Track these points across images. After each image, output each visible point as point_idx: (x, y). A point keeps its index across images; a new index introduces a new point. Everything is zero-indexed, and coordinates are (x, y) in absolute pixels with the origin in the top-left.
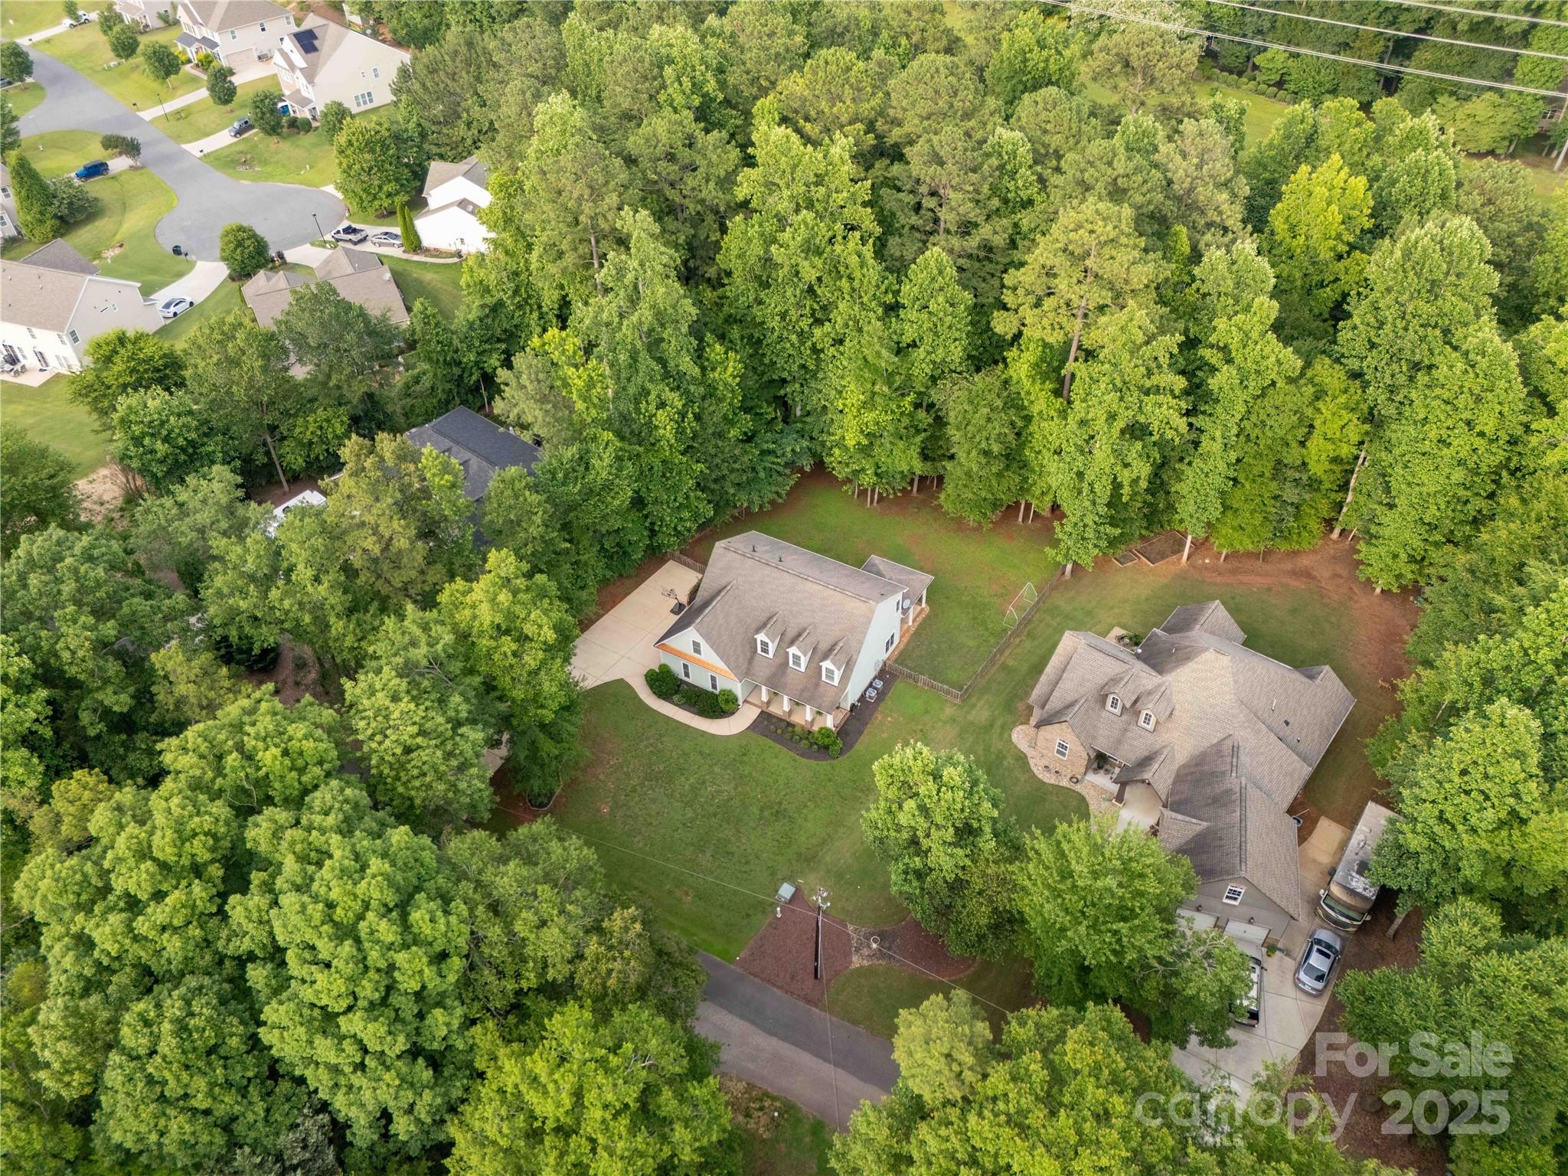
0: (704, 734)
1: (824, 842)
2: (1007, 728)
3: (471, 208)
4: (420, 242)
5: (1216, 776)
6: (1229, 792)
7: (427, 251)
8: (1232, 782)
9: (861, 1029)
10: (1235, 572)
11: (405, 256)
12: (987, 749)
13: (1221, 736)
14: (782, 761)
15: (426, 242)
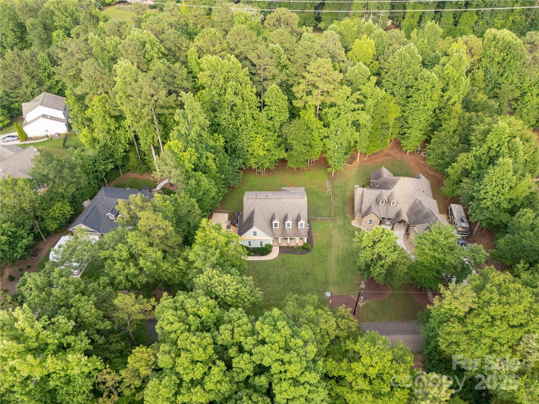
0: (267, 261)
1: (326, 276)
2: (349, 223)
3: (49, 117)
4: (27, 135)
5: (420, 211)
6: (427, 213)
7: (31, 139)
8: (426, 210)
9: (376, 322)
10: (372, 160)
11: (23, 143)
12: (349, 231)
13: (414, 200)
14: (295, 258)
15: (30, 135)
